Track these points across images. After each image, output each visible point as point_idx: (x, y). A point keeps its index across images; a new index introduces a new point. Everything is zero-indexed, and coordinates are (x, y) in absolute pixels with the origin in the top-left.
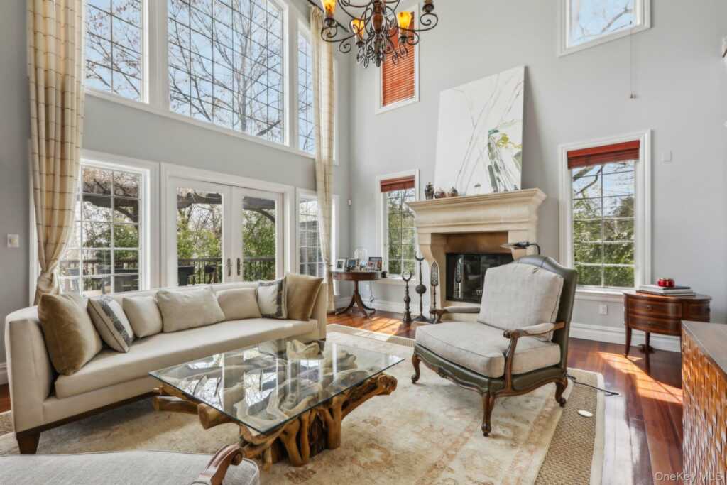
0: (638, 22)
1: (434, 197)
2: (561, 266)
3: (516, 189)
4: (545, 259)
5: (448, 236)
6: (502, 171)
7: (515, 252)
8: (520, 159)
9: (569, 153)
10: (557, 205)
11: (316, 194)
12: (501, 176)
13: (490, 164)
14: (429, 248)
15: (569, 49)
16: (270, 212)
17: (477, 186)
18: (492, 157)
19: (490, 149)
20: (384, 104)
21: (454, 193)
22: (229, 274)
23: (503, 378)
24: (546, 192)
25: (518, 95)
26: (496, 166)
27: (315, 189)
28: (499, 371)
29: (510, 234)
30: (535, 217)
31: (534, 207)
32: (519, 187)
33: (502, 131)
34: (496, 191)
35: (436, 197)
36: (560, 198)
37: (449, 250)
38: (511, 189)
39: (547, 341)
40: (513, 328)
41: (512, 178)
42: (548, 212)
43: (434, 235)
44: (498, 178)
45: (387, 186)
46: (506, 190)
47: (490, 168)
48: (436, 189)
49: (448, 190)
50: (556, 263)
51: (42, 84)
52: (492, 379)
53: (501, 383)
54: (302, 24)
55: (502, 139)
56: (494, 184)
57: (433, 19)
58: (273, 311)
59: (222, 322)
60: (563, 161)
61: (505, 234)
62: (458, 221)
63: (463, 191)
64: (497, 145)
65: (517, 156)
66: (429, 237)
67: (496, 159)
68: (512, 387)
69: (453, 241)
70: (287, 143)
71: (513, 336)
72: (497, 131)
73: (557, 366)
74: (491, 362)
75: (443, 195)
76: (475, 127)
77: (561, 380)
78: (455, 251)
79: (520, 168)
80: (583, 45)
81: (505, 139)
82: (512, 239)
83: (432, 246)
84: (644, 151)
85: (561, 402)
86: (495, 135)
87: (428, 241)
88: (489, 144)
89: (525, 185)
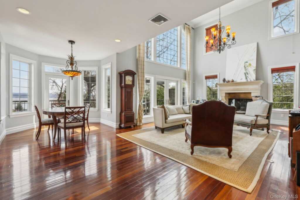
0: (296, 31)
1: (226, 83)
2: (268, 101)
3: (254, 80)
4: (264, 100)
5: (229, 94)
6: (249, 74)
7: (253, 98)
8: (255, 71)
9: (272, 69)
10: (268, 84)
11: (186, 81)
12: (249, 76)
13: (245, 72)
14: (224, 97)
15: (272, 38)
16: (163, 85)
17: (241, 79)
18: (246, 70)
19: (245, 68)
20: (207, 52)
21: (233, 81)
22: (166, 104)
23: (255, 124)
24: (264, 81)
25: (255, 51)
26: (247, 73)
27: (185, 79)
28: (254, 123)
29: (252, 93)
30: (260, 88)
31: (260, 85)
32: (255, 79)
33: (249, 62)
34: (247, 81)
35: (227, 82)
36: (269, 82)
37: (230, 98)
38: (252, 80)
39: (265, 119)
40: (257, 114)
41: (252, 76)
42: (264, 87)
43: (226, 93)
44: (248, 76)
45: (207, 78)
46: (251, 81)
47: (245, 73)
48: (227, 79)
49: (231, 80)
50: (267, 100)
51: (140, 60)
52: (252, 124)
53: (254, 125)
54: (183, 31)
55: (249, 64)
56: (246, 78)
57: (235, 42)
58: (188, 112)
59: (177, 114)
60: (270, 71)
61: (250, 93)
62: (234, 89)
63: (236, 80)
64: (247, 66)
65: (254, 70)
66: (224, 94)
67: (247, 71)
68: (257, 127)
69: (231, 95)
70: (179, 66)
71: (257, 116)
72: (247, 62)
73: (267, 124)
74: (252, 121)
75: (229, 81)
76: (240, 61)
77: (268, 127)
78: (232, 98)
79: (255, 73)
80: (277, 37)
81: (250, 65)
82: (252, 95)
83: (225, 97)
84: (297, 69)
85: (268, 133)
86: (247, 63)
87: (224, 95)
88: (245, 66)
89: (257, 79)
